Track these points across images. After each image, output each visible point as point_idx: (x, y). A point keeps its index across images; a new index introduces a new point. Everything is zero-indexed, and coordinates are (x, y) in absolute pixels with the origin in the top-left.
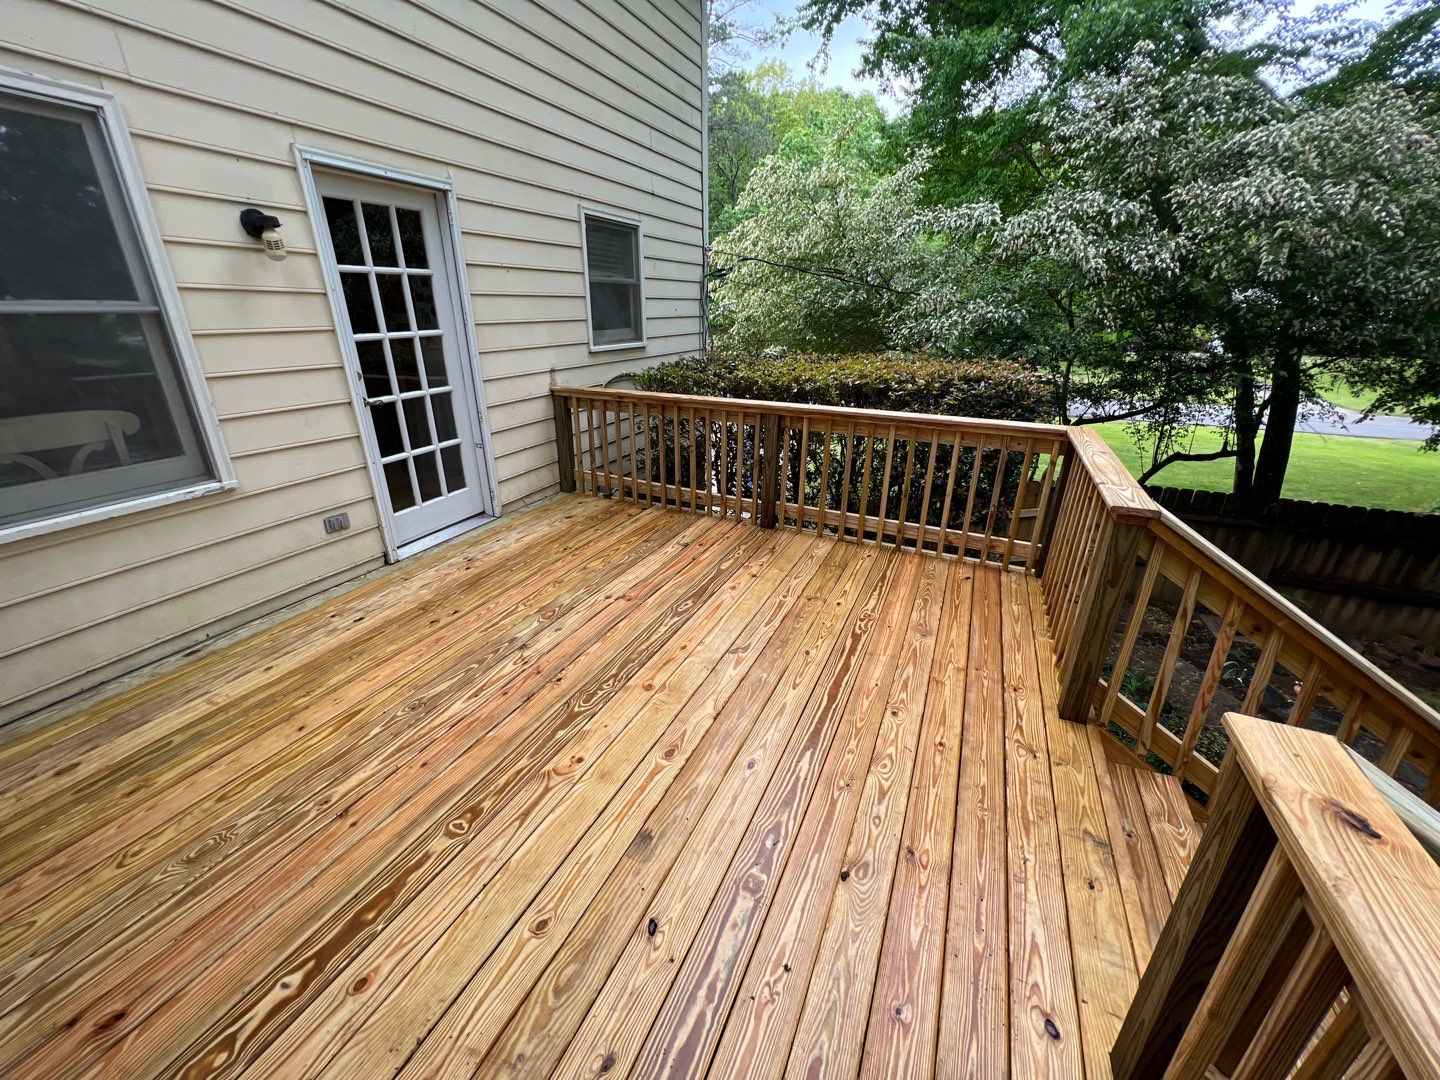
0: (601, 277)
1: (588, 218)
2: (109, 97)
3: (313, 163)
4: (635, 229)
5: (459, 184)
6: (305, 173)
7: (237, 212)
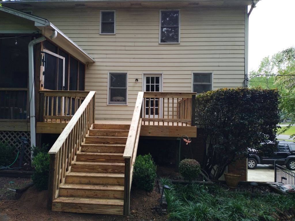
0: (197, 83)
1: (194, 74)
2: (128, 72)
3: (144, 74)
4: (211, 74)
5: (163, 73)
7: (135, 79)
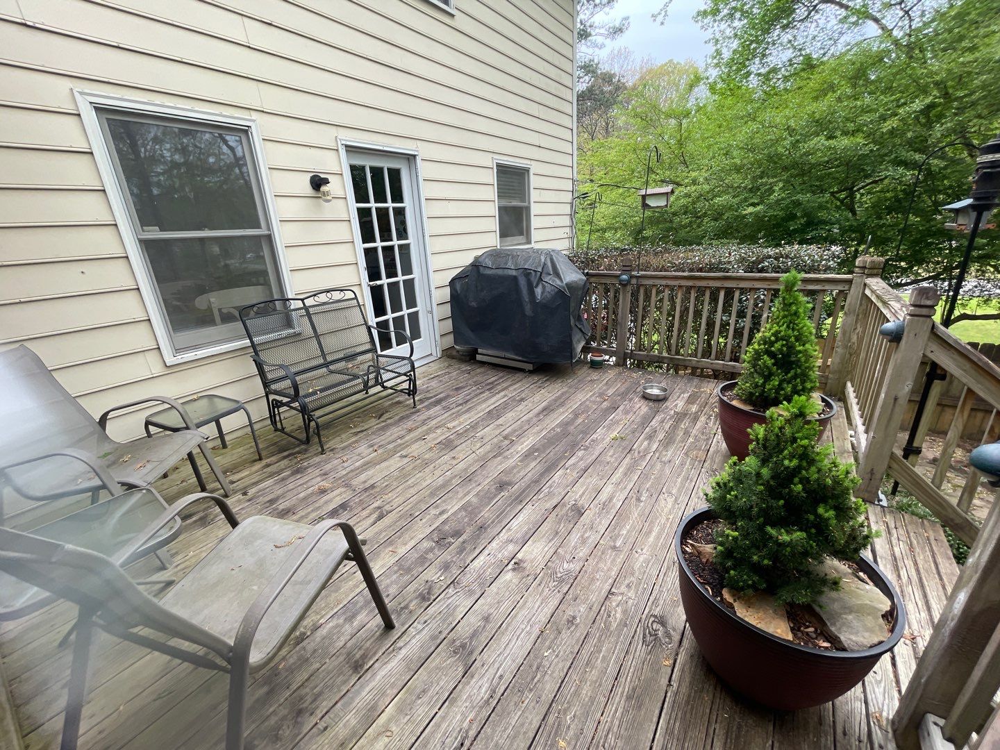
0: (505, 203)
1: (498, 165)
2: (254, 121)
3: (347, 146)
4: (528, 170)
5: (422, 151)
6: (342, 152)
7: (309, 177)
